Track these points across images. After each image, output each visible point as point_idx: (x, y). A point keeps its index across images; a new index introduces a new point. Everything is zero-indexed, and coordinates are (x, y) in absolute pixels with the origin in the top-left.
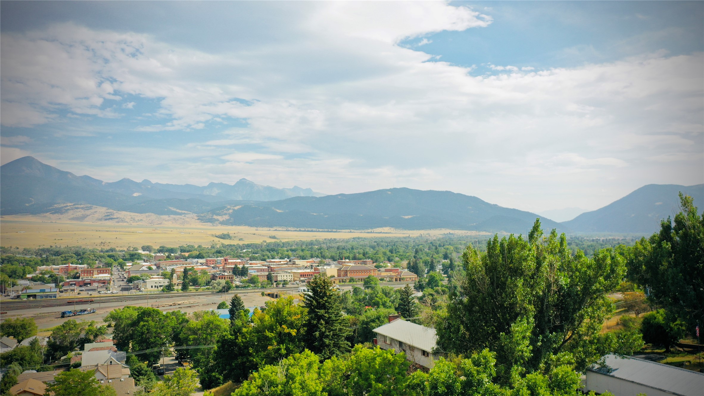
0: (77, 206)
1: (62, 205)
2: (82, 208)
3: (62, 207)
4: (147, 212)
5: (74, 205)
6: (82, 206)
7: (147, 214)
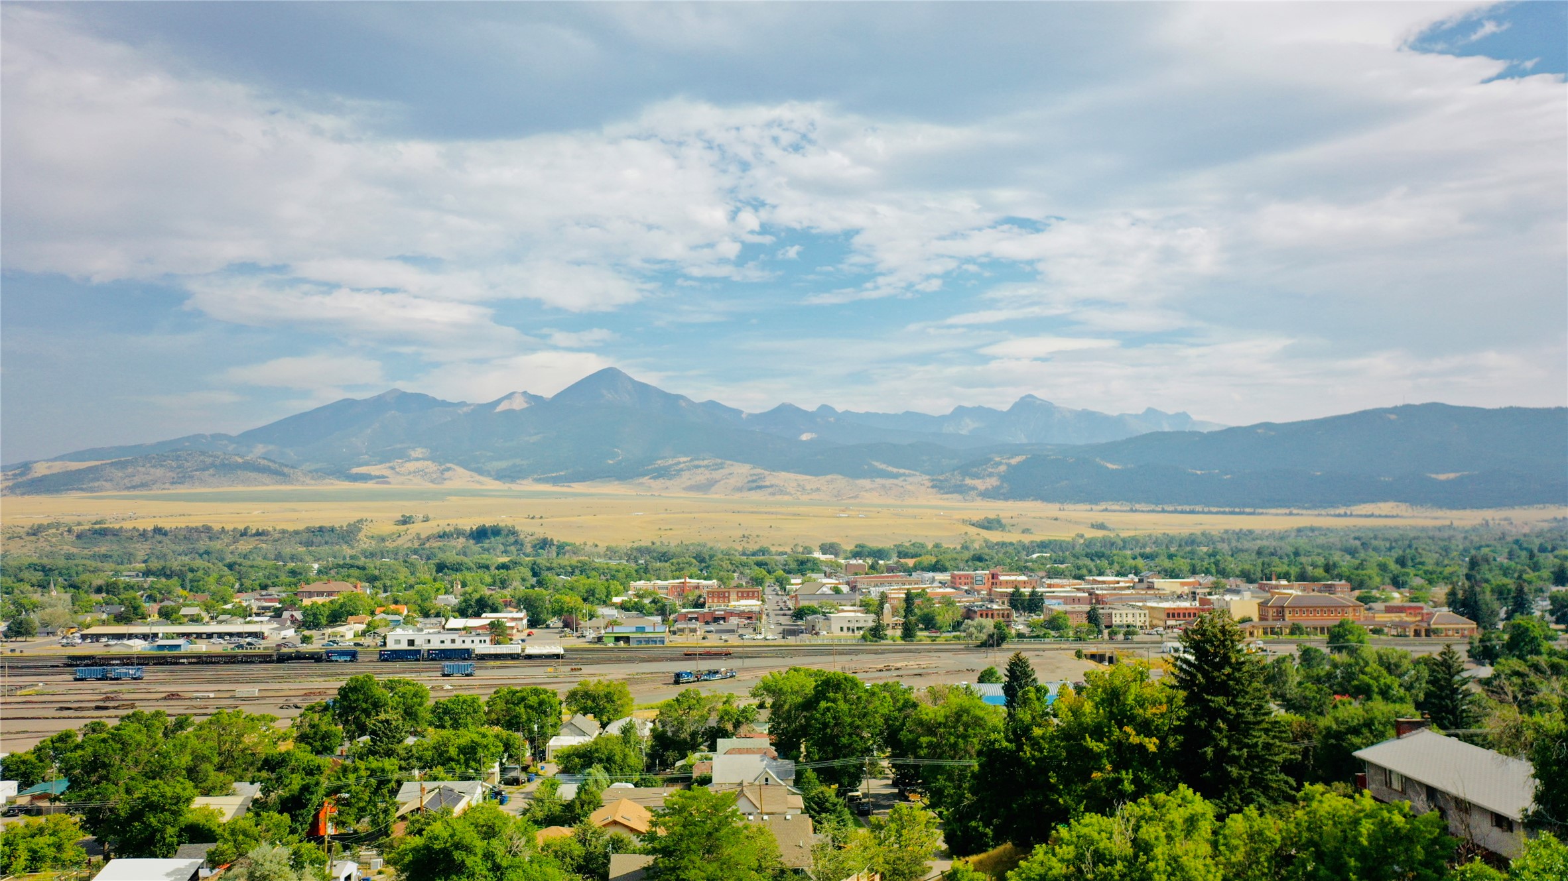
0: (696, 463)
1: (670, 462)
2: (706, 467)
3: (671, 466)
4: (830, 473)
5: (691, 460)
6: (706, 462)
7: (829, 477)
